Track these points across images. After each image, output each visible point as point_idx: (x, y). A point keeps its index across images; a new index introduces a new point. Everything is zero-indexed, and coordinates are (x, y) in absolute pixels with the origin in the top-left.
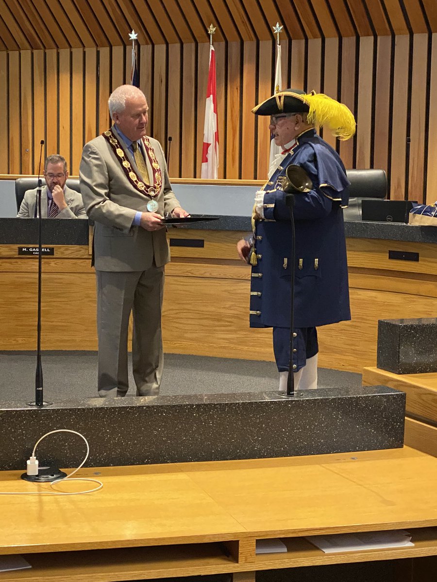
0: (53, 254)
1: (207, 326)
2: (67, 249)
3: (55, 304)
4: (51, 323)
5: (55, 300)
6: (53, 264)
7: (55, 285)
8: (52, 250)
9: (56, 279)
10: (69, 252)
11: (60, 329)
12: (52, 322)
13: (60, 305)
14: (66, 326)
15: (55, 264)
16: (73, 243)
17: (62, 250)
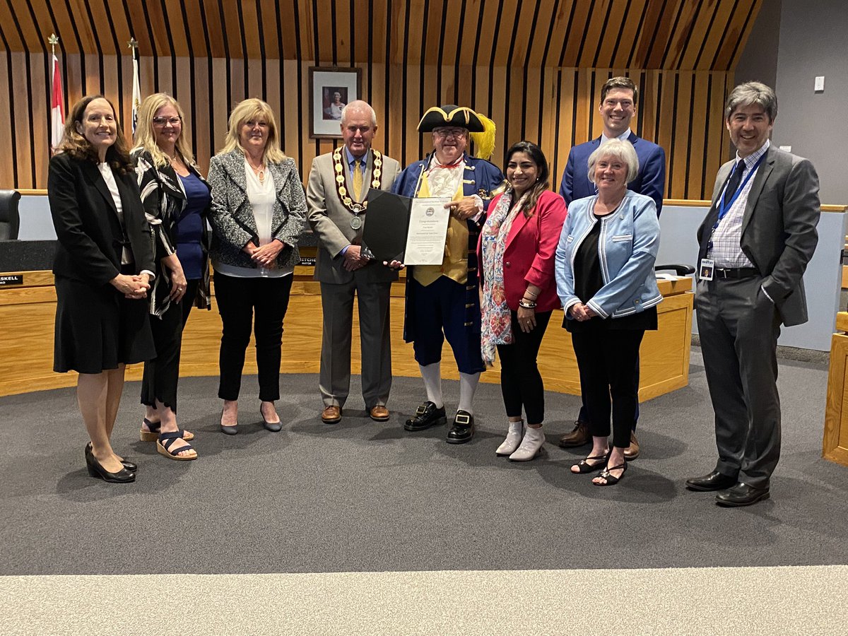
0: (22, 283)
1: (207, 345)
2: (38, 276)
3: (26, 339)
4: (25, 362)
5: (26, 335)
6: (23, 294)
7: (28, 317)
8: (20, 278)
9: (28, 310)
10: (42, 278)
11: (36, 368)
12: (25, 360)
13: (35, 340)
14: (43, 363)
15: (26, 293)
16: (44, 268)
17: (32, 277)
